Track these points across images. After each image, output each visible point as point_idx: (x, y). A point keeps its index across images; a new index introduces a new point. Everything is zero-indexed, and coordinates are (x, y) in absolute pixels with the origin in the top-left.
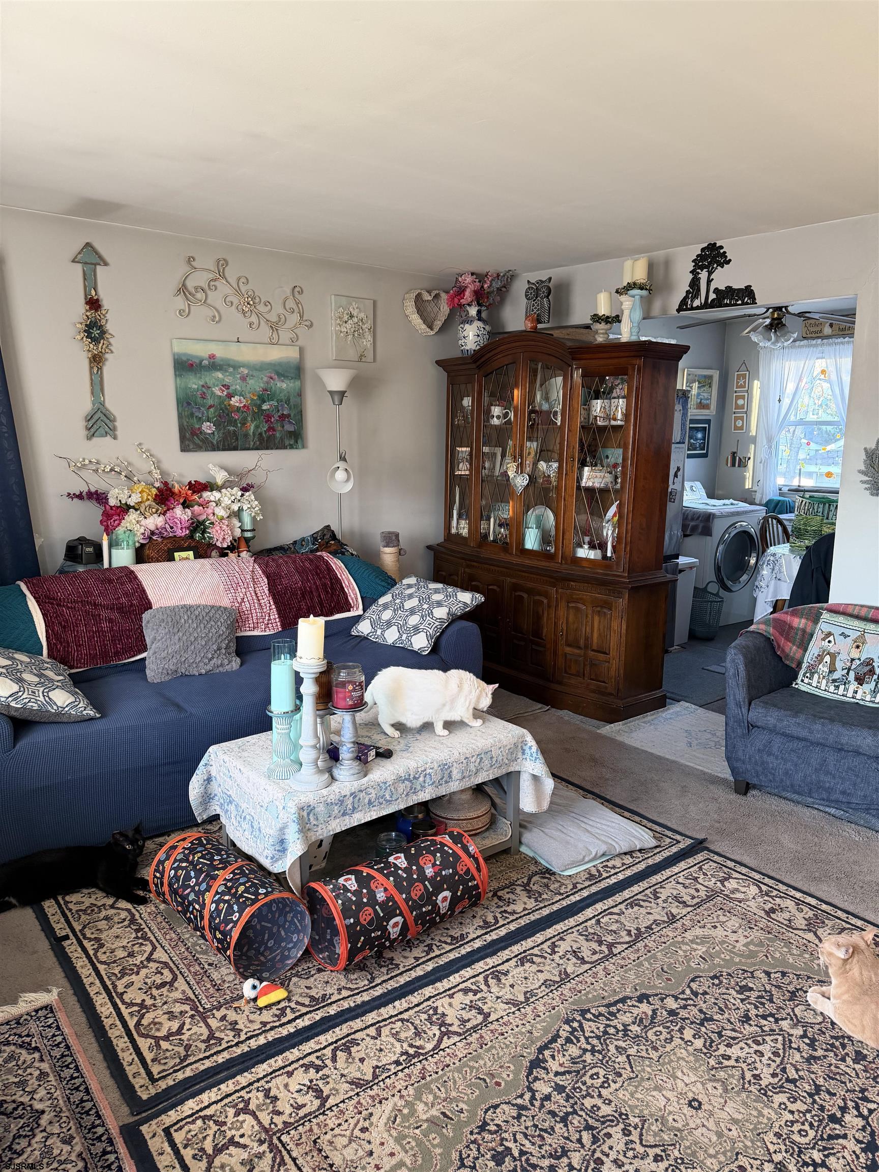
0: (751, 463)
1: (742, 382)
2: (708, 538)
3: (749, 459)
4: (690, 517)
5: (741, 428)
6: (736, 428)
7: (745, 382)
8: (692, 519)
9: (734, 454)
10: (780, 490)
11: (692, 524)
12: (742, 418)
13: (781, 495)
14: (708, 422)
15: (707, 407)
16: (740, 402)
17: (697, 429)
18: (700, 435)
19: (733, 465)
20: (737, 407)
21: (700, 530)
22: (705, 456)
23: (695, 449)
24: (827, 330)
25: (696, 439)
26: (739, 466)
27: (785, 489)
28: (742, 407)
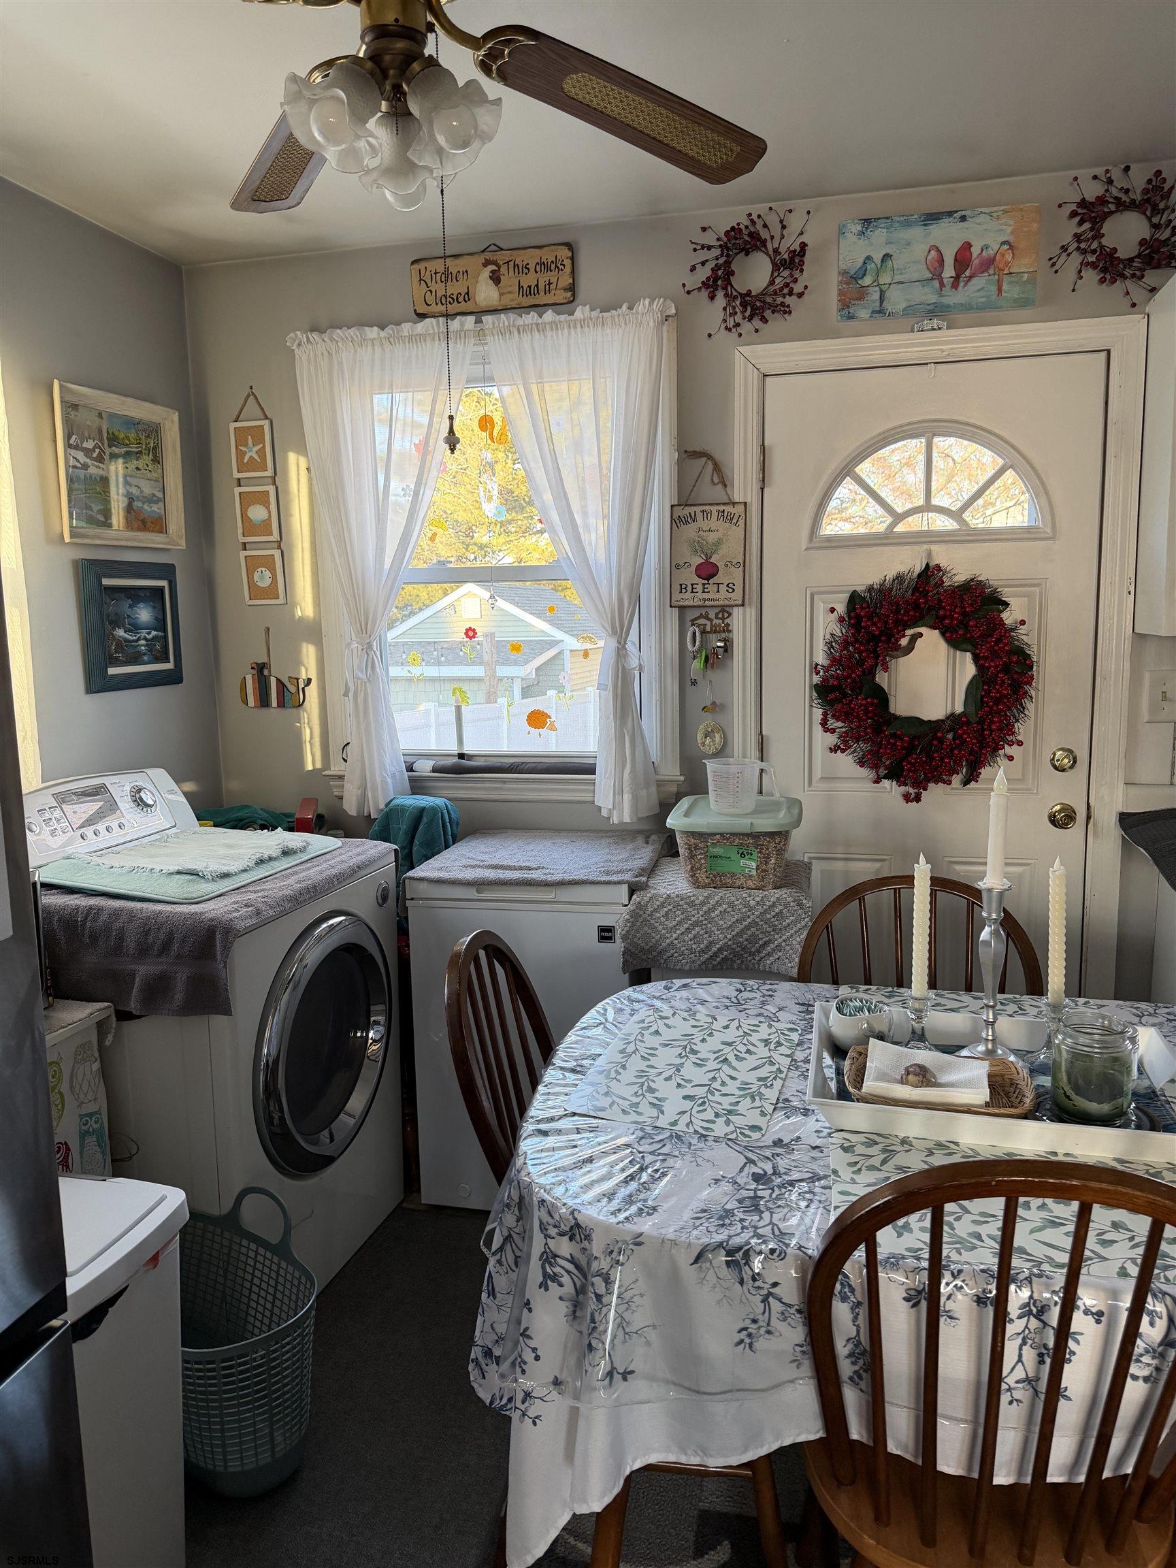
0: (312, 692)
1: (252, 453)
2: (219, 1020)
3: (309, 681)
4: (131, 944)
5: (271, 592)
6: (257, 592)
7: (262, 453)
8: (143, 951)
9: (261, 670)
10: (410, 769)
11: (144, 970)
12: (268, 563)
13: (417, 786)
14: (167, 571)
15: (157, 524)
16: (257, 513)
17: (134, 595)
18: (144, 614)
19: (264, 701)
20: (250, 527)
21: (179, 997)
22: (173, 678)
23: (135, 659)
24: (486, 293)
25: (135, 627)
26: (282, 704)
27: (424, 767)
28: (265, 527)
